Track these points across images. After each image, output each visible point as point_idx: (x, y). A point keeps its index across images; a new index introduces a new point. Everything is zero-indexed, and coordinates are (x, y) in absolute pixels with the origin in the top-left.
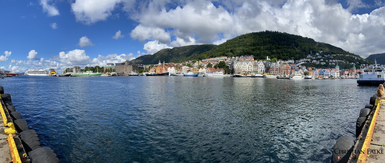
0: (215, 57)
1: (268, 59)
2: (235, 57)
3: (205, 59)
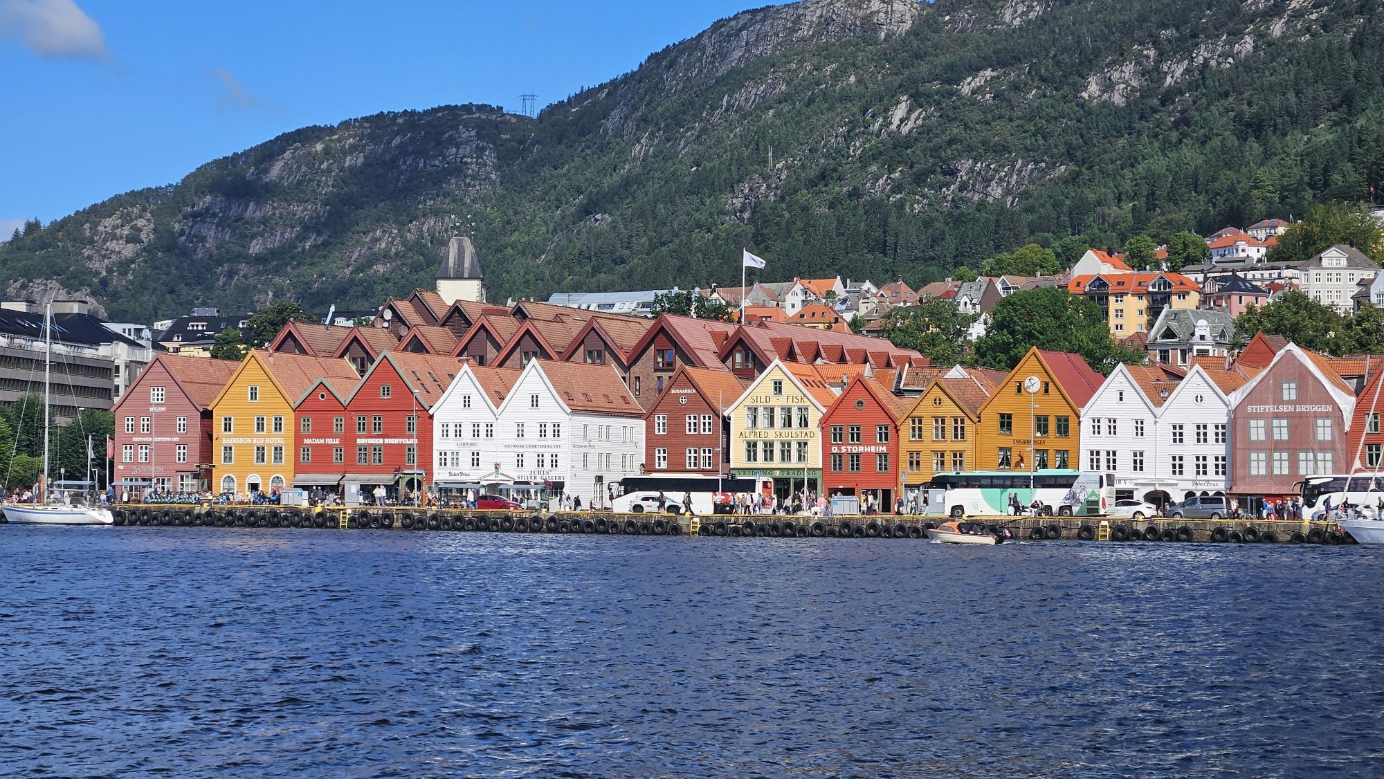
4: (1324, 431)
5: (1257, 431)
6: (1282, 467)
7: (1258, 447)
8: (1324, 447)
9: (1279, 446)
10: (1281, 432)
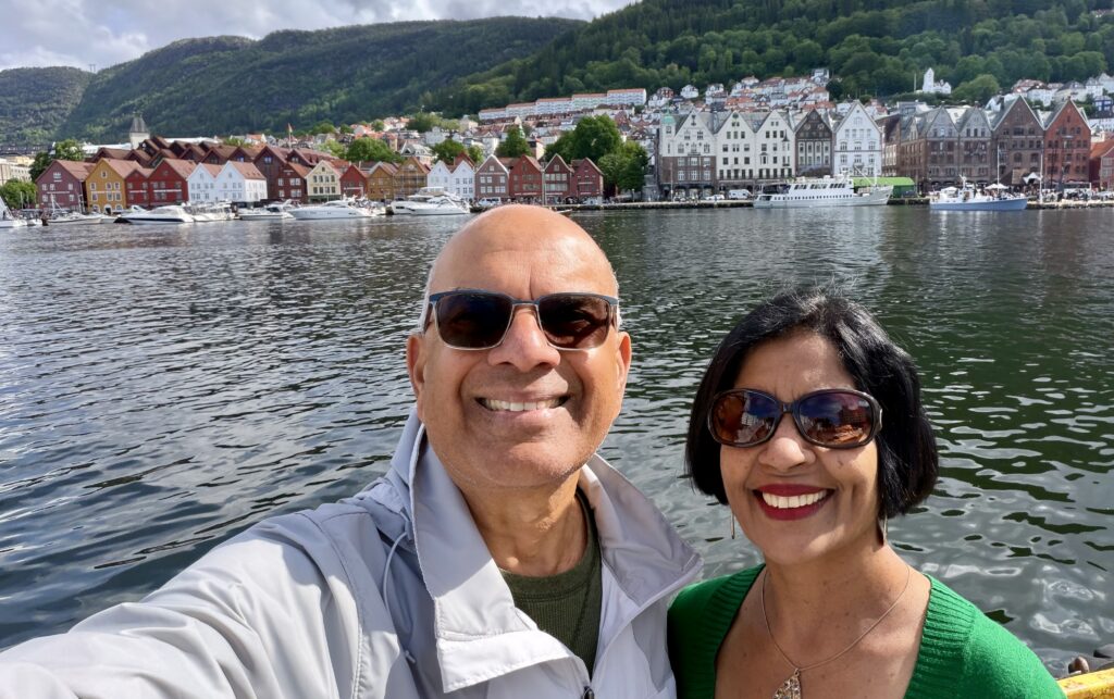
0: (569, 93)
1: (930, 85)
2: (702, 87)
3: (502, 104)
4: (502, 180)
5: (483, 181)
6: (490, 191)
7: (483, 185)
8: (503, 184)
9: (489, 185)
10: (490, 181)
